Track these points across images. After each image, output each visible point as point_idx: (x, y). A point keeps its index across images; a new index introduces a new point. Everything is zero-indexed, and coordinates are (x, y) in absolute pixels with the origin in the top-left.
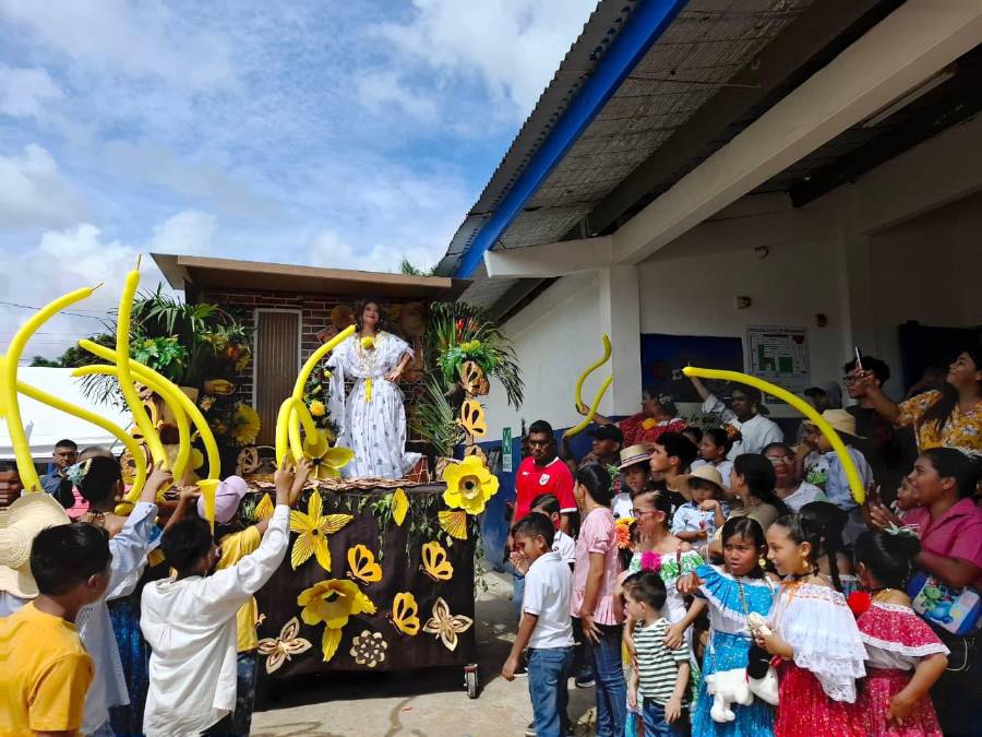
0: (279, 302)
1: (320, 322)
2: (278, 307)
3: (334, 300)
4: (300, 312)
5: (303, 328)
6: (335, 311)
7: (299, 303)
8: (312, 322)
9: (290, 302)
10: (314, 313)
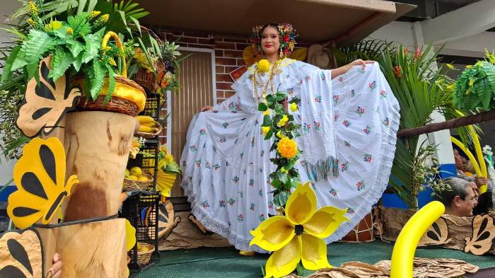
0: (191, 41)
1: (233, 62)
2: (190, 46)
3: (245, 42)
4: (212, 52)
5: (217, 67)
6: (246, 51)
7: (212, 42)
8: (225, 61)
9: (201, 41)
10: (227, 53)
